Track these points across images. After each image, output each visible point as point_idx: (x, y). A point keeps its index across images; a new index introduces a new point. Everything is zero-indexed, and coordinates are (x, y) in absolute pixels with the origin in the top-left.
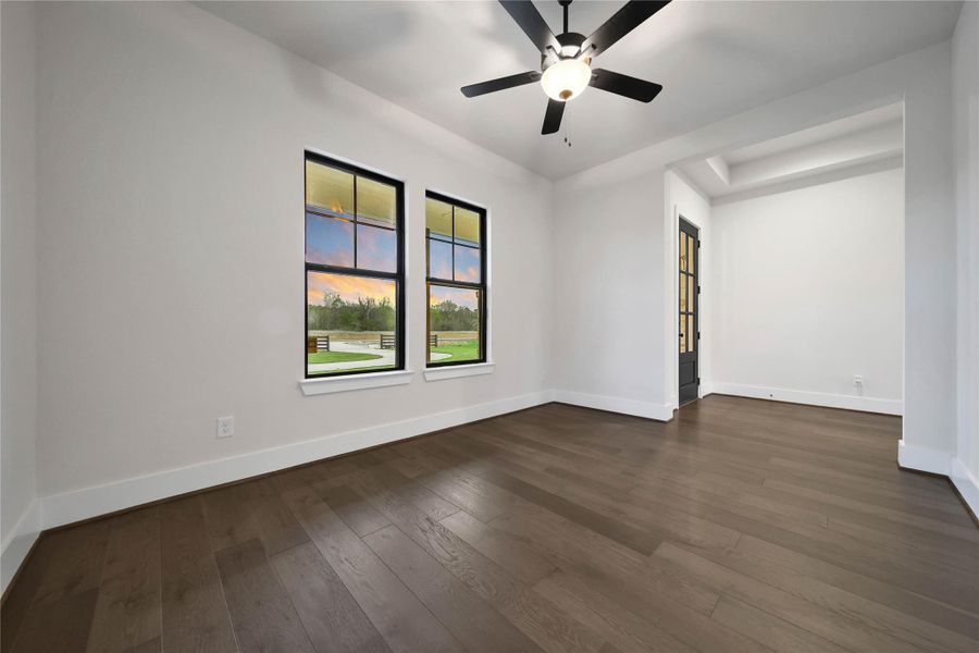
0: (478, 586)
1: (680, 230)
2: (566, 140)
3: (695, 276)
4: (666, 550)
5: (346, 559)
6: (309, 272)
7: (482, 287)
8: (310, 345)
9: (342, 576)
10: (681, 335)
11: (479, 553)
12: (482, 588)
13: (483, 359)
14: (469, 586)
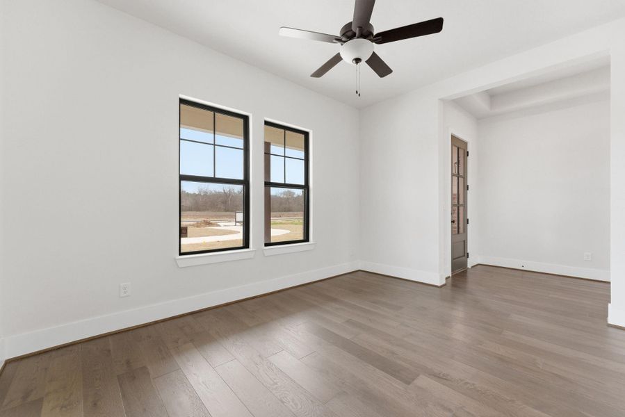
0: (289, 402)
1: (452, 145)
2: (357, 92)
3: (465, 178)
4: (423, 381)
5: (203, 383)
6: (182, 182)
7: (306, 187)
8: (183, 232)
9: (200, 394)
10: (453, 222)
11: (292, 380)
12: (291, 403)
13: (306, 239)
14: (283, 402)
